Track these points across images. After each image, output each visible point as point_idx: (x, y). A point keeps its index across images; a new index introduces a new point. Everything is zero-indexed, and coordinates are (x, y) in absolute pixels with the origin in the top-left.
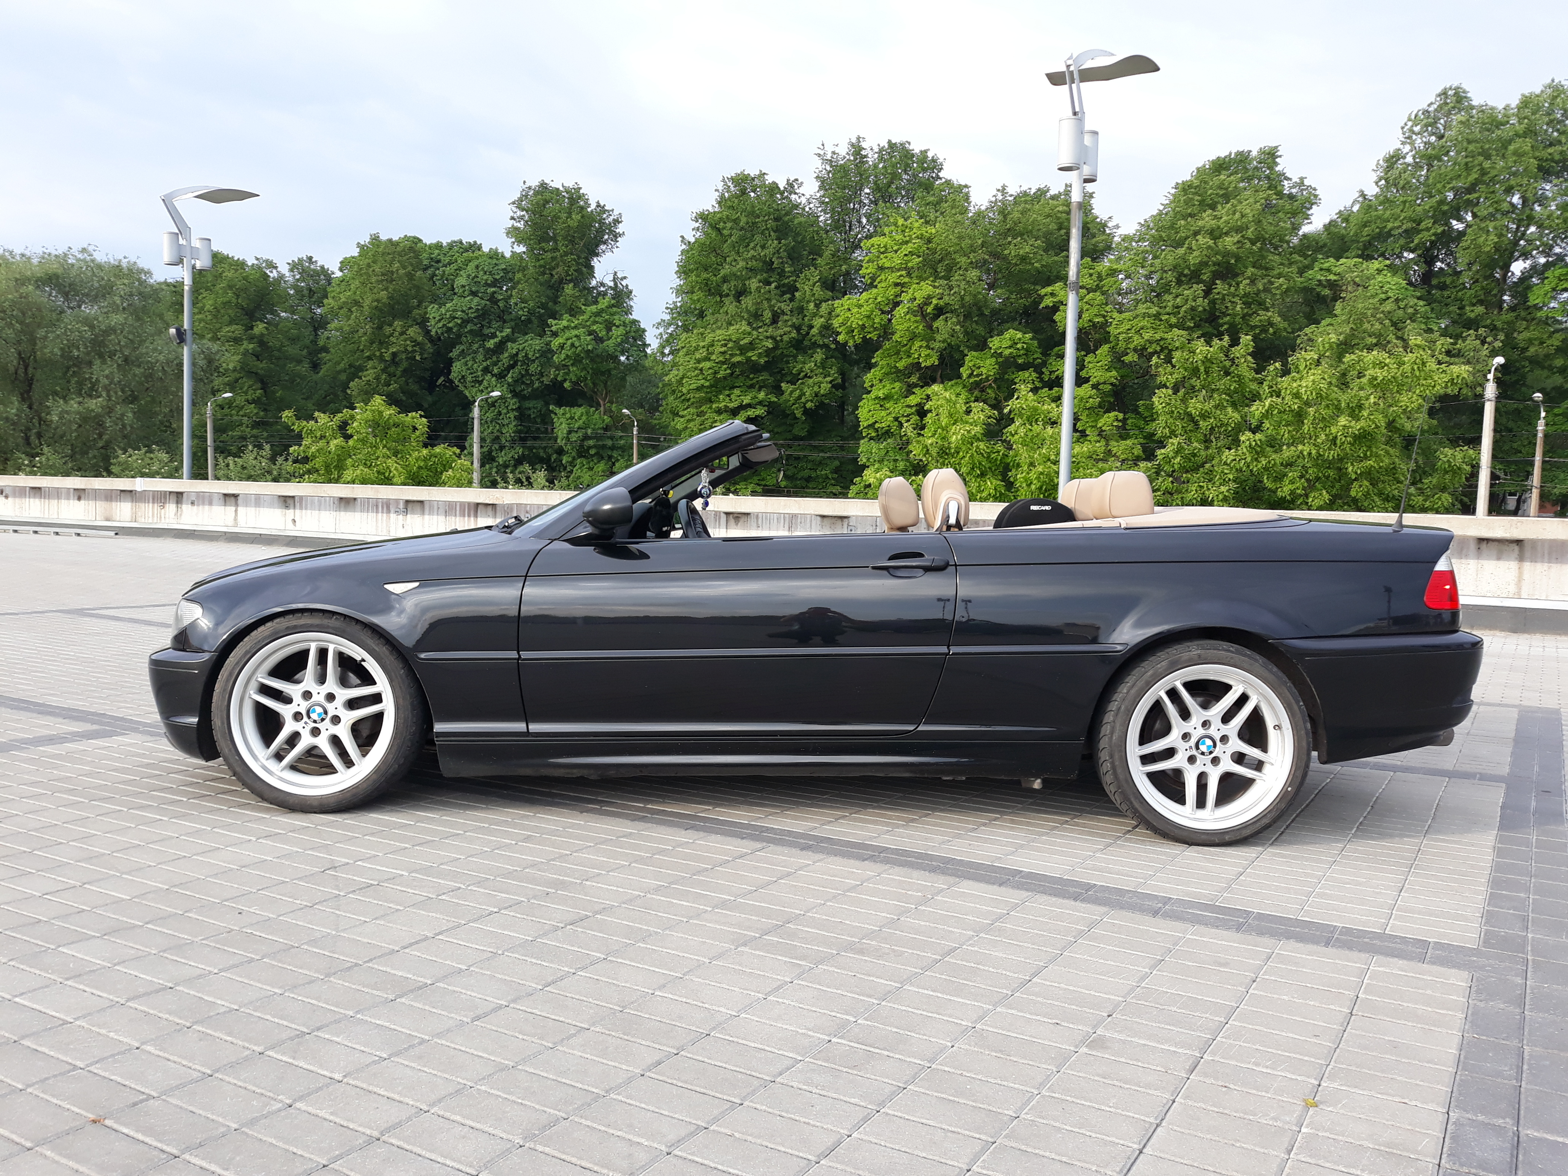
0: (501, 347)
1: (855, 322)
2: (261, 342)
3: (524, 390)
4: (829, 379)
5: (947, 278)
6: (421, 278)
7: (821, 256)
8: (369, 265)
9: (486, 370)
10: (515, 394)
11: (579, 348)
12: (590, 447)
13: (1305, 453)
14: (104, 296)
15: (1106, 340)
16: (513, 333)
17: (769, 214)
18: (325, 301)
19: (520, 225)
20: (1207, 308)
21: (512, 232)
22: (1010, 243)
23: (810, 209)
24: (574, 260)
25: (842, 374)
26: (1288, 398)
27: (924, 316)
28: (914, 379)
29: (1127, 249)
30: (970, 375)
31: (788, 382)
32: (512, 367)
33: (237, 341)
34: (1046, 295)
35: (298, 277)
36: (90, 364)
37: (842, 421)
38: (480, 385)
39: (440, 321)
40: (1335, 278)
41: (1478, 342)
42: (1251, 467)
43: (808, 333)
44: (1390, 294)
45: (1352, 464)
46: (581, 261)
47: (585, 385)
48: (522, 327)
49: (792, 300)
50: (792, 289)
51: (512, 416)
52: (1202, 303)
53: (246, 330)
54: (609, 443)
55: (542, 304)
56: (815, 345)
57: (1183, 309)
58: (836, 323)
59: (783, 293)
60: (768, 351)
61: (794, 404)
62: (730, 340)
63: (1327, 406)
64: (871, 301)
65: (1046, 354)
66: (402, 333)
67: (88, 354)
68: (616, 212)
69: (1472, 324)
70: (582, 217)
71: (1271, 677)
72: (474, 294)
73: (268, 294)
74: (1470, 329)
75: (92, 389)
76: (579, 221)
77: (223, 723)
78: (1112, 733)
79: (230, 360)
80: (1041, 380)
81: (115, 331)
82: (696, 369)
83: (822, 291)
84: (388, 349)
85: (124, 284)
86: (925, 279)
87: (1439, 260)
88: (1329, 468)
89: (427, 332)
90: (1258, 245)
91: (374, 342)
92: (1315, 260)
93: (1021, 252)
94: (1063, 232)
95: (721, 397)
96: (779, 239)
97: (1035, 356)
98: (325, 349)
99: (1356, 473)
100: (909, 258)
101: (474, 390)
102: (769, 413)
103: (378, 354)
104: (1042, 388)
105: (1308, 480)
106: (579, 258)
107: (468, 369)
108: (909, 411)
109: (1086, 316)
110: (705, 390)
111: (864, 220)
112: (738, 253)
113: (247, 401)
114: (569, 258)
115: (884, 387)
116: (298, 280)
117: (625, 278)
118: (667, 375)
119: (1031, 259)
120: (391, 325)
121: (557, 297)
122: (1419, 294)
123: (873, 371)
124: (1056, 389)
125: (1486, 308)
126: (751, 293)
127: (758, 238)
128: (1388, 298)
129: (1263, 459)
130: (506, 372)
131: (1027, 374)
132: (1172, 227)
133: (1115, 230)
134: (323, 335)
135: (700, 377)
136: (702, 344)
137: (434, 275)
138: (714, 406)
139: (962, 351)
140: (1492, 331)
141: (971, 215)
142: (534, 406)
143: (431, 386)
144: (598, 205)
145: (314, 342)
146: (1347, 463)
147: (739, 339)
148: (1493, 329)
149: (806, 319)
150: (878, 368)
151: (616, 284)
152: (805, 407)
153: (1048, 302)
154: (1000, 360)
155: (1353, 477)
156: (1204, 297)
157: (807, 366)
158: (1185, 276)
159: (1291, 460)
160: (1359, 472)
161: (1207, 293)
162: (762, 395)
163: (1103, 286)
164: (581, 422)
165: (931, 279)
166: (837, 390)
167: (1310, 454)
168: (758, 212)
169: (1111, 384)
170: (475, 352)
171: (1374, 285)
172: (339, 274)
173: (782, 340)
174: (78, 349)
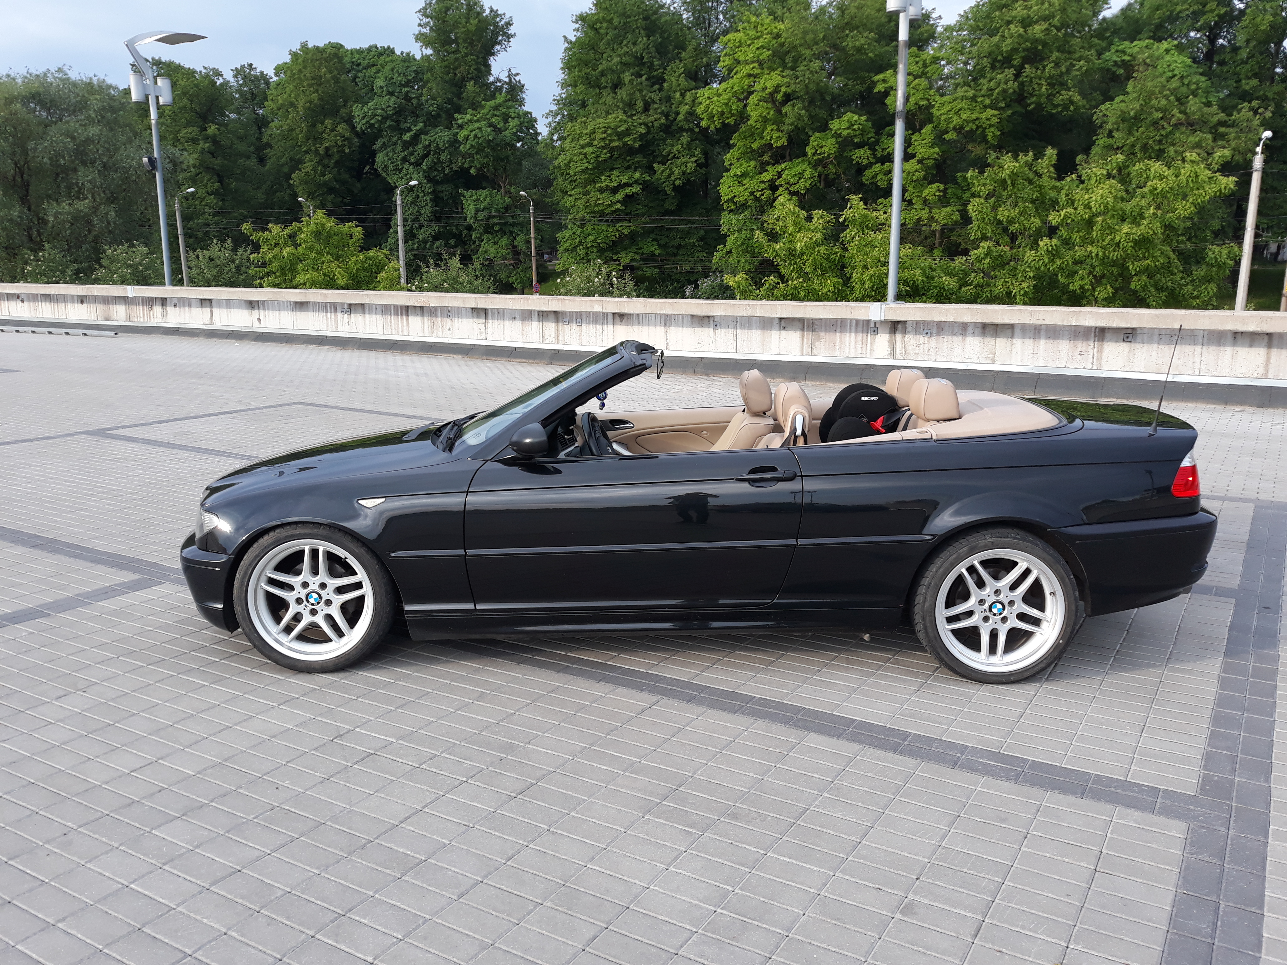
0: (416, 139)
1: (715, 109)
2: (215, 141)
3: (437, 176)
4: (694, 159)
5: (793, 68)
6: (345, 81)
7: (684, 50)
8: (300, 71)
9: (405, 160)
10: (430, 180)
11: (481, 139)
12: (494, 225)
13: (1093, 254)
14: (80, 110)
15: (931, 121)
16: (425, 126)
17: (639, 14)
18: (266, 104)
19: (426, 30)
20: (1017, 90)
21: (420, 37)
22: (847, 35)
23: (674, 8)
24: (474, 60)
25: (705, 154)
26: (1080, 208)
27: (774, 102)
28: (766, 158)
29: (948, 38)
30: (814, 154)
31: (659, 163)
32: (426, 156)
33: (194, 141)
34: (878, 81)
35: (241, 82)
36: (75, 170)
37: (706, 194)
38: (400, 172)
39: (363, 118)
40: (1129, 58)
41: (1251, 113)
42: (1048, 267)
43: (675, 119)
44: (1176, 72)
45: (1133, 263)
46: (479, 60)
47: (488, 170)
48: (433, 121)
49: (660, 90)
50: (661, 80)
51: (428, 199)
52: (1012, 86)
53: (201, 131)
54: (510, 220)
55: (448, 99)
56: (681, 130)
57: (996, 91)
58: (699, 110)
59: (653, 84)
60: (642, 136)
61: (664, 182)
62: (609, 127)
63: (1113, 216)
64: (728, 91)
65: (878, 133)
66: (333, 130)
67: (73, 162)
68: (507, 16)
69: (1246, 97)
70: (479, 21)
71: (1048, 558)
72: (391, 94)
73: (217, 99)
74: (1244, 101)
75: (79, 192)
76: (476, 26)
77: (242, 609)
78: (924, 602)
79: (190, 158)
80: (874, 156)
81: (93, 141)
82: (581, 153)
83: (687, 81)
84: (322, 145)
85: (96, 99)
86: (774, 70)
87: (1221, 38)
88: (1113, 266)
89: (353, 128)
90: (1063, 31)
91: (310, 139)
92: (1111, 44)
93: (858, 44)
94: (893, 24)
95: (603, 178)
96: (648, 37)
97: (869, 136)
98: (268, 145)
99: (1136, 270)
100: (761, 51)
101: (395, 177)
102: (643, 190)
103: (313, 148)
104: (875, 164)
105: (1095, 276)
106: (478, 57)
107: (390, 159)
108: (762, 186)
109: (912, 100)
110: (589, 172)
111: (721, 17)
112: (613, 49)
113: (208, 193)
114: (469, 58)
115: (741, 165)
116: (241, 85)
117: (518, 74)
118: (556, 159)
119: (865, 49)
120: (322, 123)
121: (461, 93)
122: (1201, 70)
123: (731, 151)
124: (888, 164)
125: (1260, 81)
126: (625, 85)
127: (629, 36)
128: (1174, 76)
129: (1058, 260)
130: (421, 161)
131: (862, 152)
132: (988, 16)
133: (938, 21)
134: (266, 133)
135: (585, 161)
136: (585, 132)
137: (355, 78)
138: (597, 186)
139: (807, 133)
140: (1263, 101)
141: (813, 11)
142: (446, 189)
143: (358, 174)
144: (492, 10)
145: (259, 139)
146: (1128, 262)
147: (617, 127)
148: (1264, 99)
149: (673, 106)
150: (735, 149)
151: (510, 80)
152: (674, 184)
153: (880, 87)
154: (840, 140)
155: (1133, 274)
156: (1014, 81)
157: (675, 149)
158: (999, 61)
159: (1081, 259)
160: (1138, 269)
161: (1017, 76)
162: (637, 175)
163: (928, 72)
164: (486, 202)
165: (780, 69)
166: (701, 168)
167: (1097, 255)
168: (629, 13)
169: (934, 159)
170: (395, 144)
171: (1162, 66)
172: (275, 79)
173: (653, 126)
174: (64, 158)
